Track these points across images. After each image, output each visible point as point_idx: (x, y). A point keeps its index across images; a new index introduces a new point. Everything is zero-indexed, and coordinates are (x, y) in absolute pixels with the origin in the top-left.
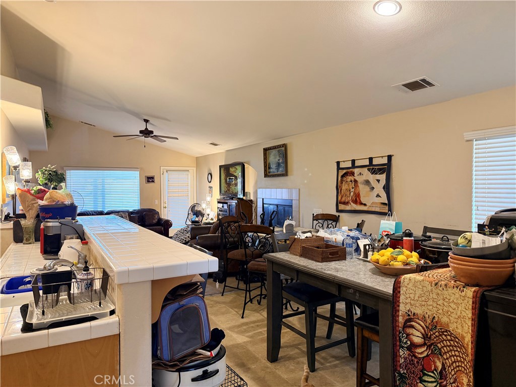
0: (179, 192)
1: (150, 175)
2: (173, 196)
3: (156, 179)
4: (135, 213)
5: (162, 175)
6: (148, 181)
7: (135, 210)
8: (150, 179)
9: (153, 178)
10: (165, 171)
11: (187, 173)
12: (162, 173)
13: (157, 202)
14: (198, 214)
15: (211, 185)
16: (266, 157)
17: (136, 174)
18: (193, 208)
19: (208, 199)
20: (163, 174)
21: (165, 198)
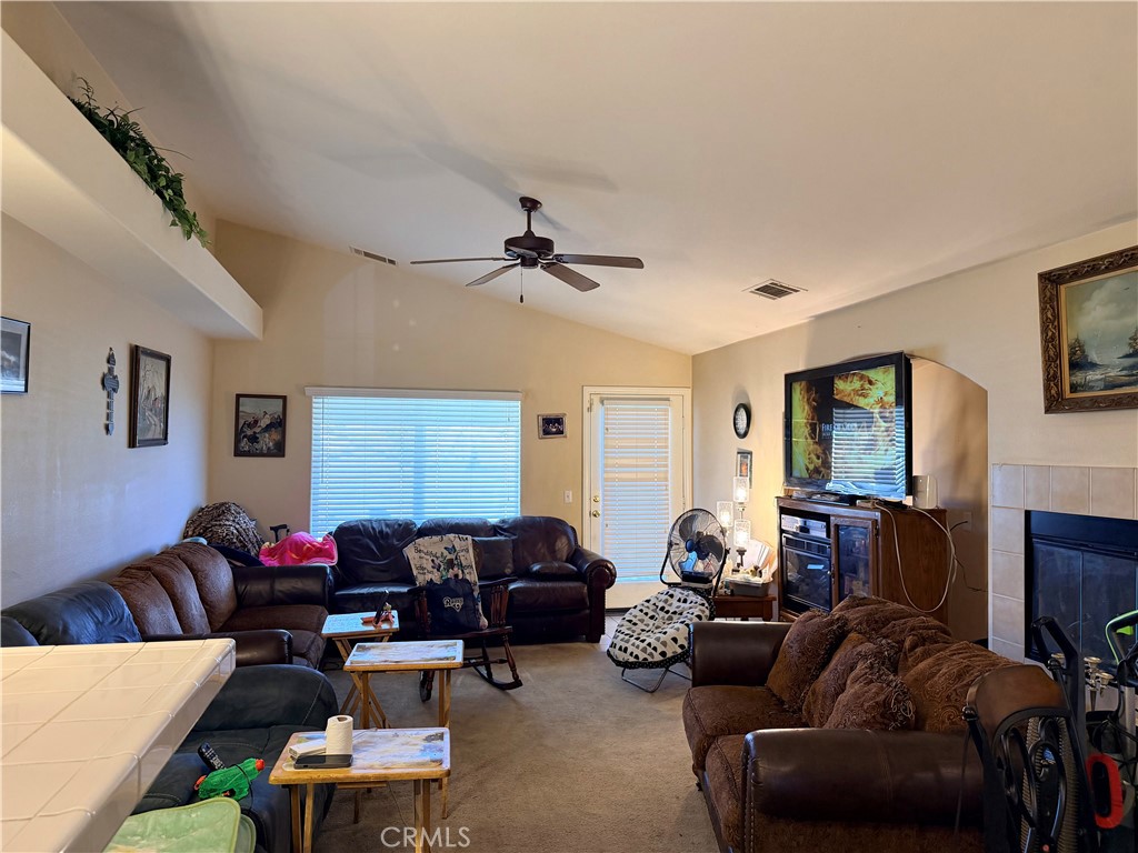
0: (637, 466)
1: (552, 411)
2: (621, 480)
3: (568, 426)
4: (505, 530)
5: (586, 414)
6: (546, 432)
7: (503, 521)
8: (552, 425)
9: (558, 421)
10: (596, 400)
11: (662, 405)
12: (587, 405)
13: (570, 496)
14: (707, 546)
15: (744, 444)
16: (1057, 316)
17: (513, 408)
18: (685, 524)
19: (741, 494)
20: (590, 409)
21: (595, 484)
